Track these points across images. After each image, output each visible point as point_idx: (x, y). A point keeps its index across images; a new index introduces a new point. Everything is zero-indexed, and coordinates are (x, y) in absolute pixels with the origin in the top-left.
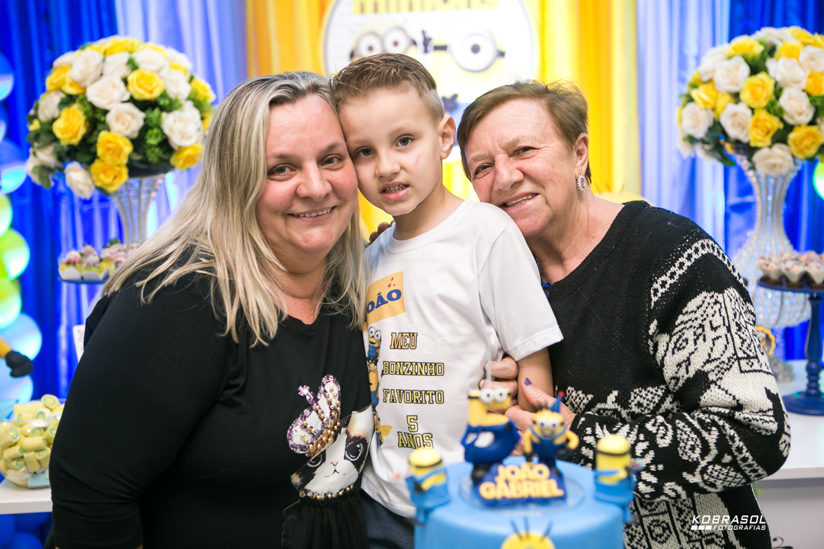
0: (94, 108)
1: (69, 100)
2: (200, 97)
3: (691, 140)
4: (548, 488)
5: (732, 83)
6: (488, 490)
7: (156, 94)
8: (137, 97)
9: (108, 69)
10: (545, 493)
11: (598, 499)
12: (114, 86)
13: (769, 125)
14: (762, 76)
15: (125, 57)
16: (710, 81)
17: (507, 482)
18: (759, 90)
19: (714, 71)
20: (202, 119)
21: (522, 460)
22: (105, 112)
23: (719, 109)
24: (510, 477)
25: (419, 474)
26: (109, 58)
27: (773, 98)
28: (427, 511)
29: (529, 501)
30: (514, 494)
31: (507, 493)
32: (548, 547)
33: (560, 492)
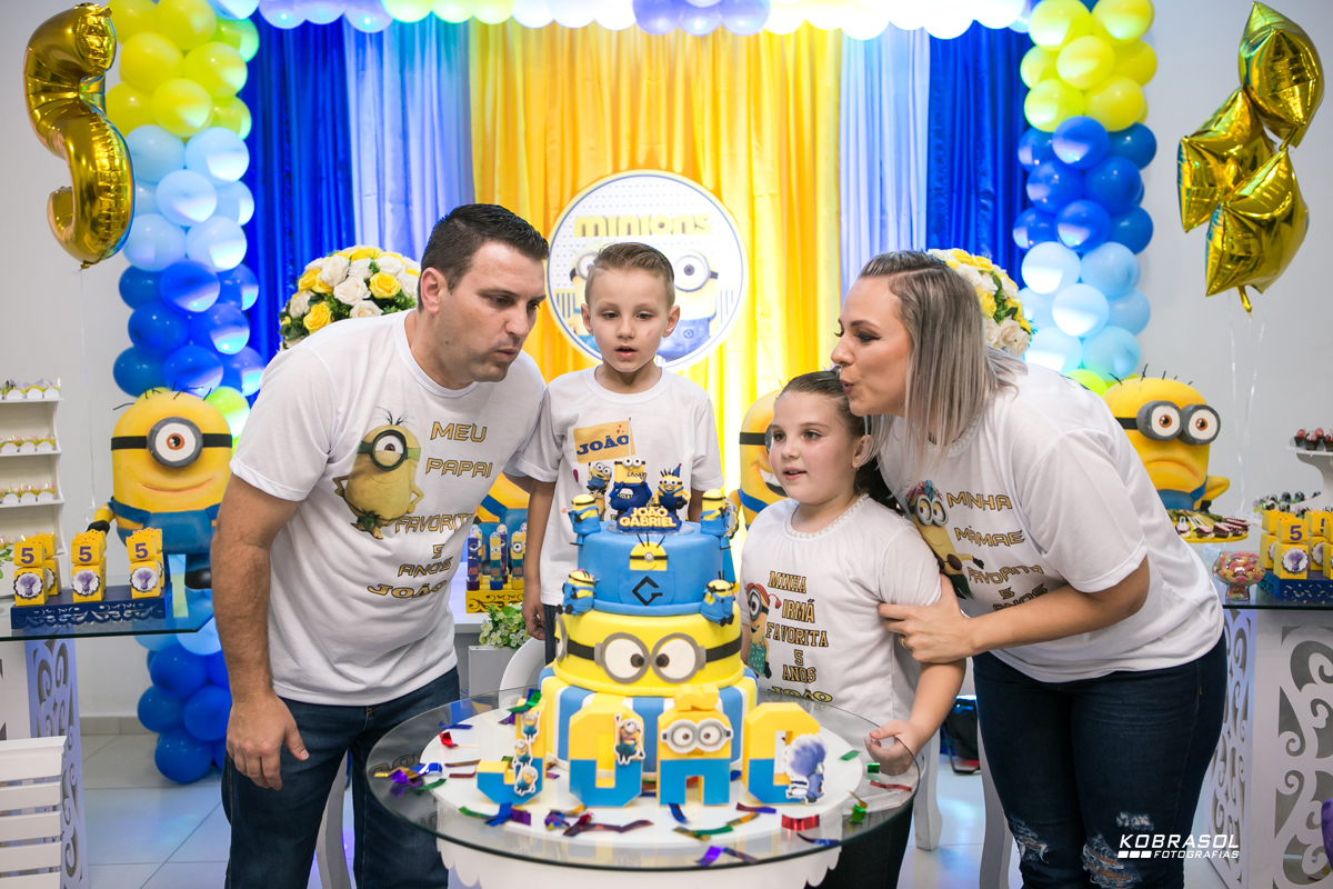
0: (339, 304)
1: (318, 298)
4: (666, 521)
6: (625, 522)
7: (394, 293)
8: (377, 295)
9: (353, 271)
10: (664, 525)
11: (702, 532)
12: (358, 286)
15: (369, 262)
17: (638, 517)
21: (652, 509)
22: (350, 308)
24: (640, 514)
25: (578, 509)
26: (354, 263)
28: (584, 536)
29: (653, 529)
30: (643, 525)
31: (638, 524)
32: (662, 552)
33: (675, 525)
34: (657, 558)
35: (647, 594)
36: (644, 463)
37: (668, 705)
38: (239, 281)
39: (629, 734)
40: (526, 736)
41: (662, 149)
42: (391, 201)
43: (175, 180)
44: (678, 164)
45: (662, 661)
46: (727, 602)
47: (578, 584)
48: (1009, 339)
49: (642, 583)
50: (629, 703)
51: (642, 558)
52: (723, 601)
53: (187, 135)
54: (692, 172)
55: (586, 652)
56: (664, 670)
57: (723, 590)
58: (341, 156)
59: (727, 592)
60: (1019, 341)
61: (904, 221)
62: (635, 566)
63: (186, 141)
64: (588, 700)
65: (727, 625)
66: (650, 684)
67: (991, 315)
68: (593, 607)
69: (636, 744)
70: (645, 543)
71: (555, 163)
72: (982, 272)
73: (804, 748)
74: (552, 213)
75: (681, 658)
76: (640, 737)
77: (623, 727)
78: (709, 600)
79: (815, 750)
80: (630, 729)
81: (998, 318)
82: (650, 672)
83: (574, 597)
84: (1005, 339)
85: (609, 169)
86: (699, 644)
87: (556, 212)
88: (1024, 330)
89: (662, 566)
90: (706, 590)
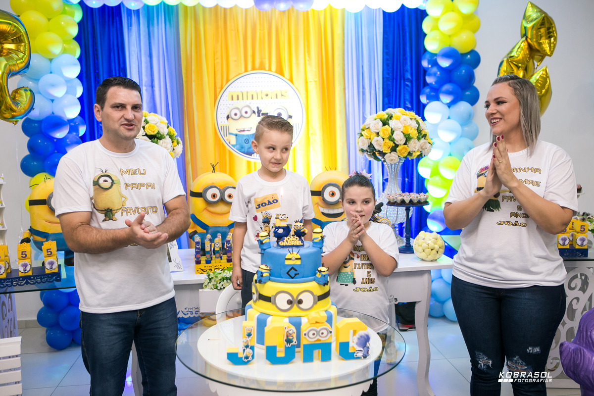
2: (172, 134)
3: (363, 151)
4: (299, 243)
5: (376, 129)
6: (281, 243)
7: (156, 132)
8: (148, 134)
10: (298, 244)
11: (313, 246)
13: (389, 145)
14: (387, 126)
16: (369, 128)
17: (287, 241)
18: (385, 131)
19: (370, 124)
20: (173, 142)
21: (292, 237)
23: (372, 139)
24: (288, 240)
27: (391, 134)
28: (264, 250)
29: (293, 246)
30: (289, 244)
31: (287, 244)
32: (299, 256)
33: (302, 244)
34: (297, 259)
35: (293, 274)
36: (287, 218)
37: (304, 320)
38: (77, 123)
39: (290, 334)
40: (247, 337)
41: (266, 61)
42: (145, 86)
43: (47, 79)
44: (274, 68)
45: (300, 302)
46: (326, 276)
47: (263, 271)
48: (424, 148)
49: (291, 269)
50: (287, 320)
51: (290, 259)
52: (324, 276)
53: (51, 58)
54: (280, 71)
55: (267, 299)
56: (301, 306)
57: (324, 271)
58: (122, 66)
59: (326, 272)
60: (428, 149)
61: (373, 92)
62: (287, 262)
63: (51, 60)
64: (269, 319)
65: (326, 286)
66: (295, 311)
67: (416, 138)
68: (269, 280)
69: (293, 338)
70: (292, 253)
71: (218, 68)
72: (411, 119)
73: (361, 337)
74: (218, 90)
75: (308, 300)
76: (295, 335)
77: (288, 332)
78: (318, 275)
79: (366, 337)
80: (291, 332)
81: (419, 139)
82: (295, 306)
83: (262, 276)
84: (422, 148)
85: (243, 70)
86: (315, 294)
87: (219, 90)
88: (430, 143)
89: (299, 262)
90: (317, 271)
